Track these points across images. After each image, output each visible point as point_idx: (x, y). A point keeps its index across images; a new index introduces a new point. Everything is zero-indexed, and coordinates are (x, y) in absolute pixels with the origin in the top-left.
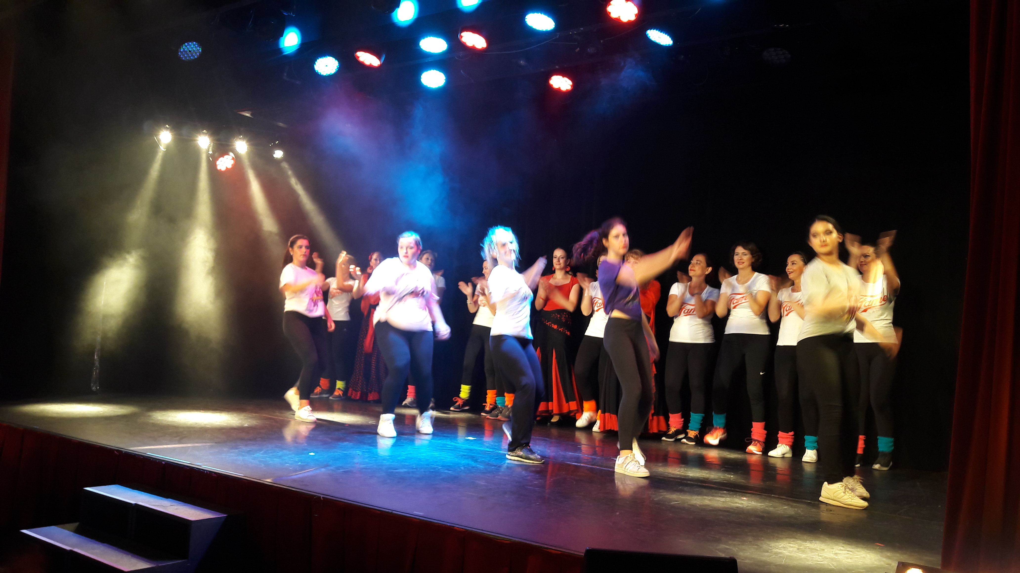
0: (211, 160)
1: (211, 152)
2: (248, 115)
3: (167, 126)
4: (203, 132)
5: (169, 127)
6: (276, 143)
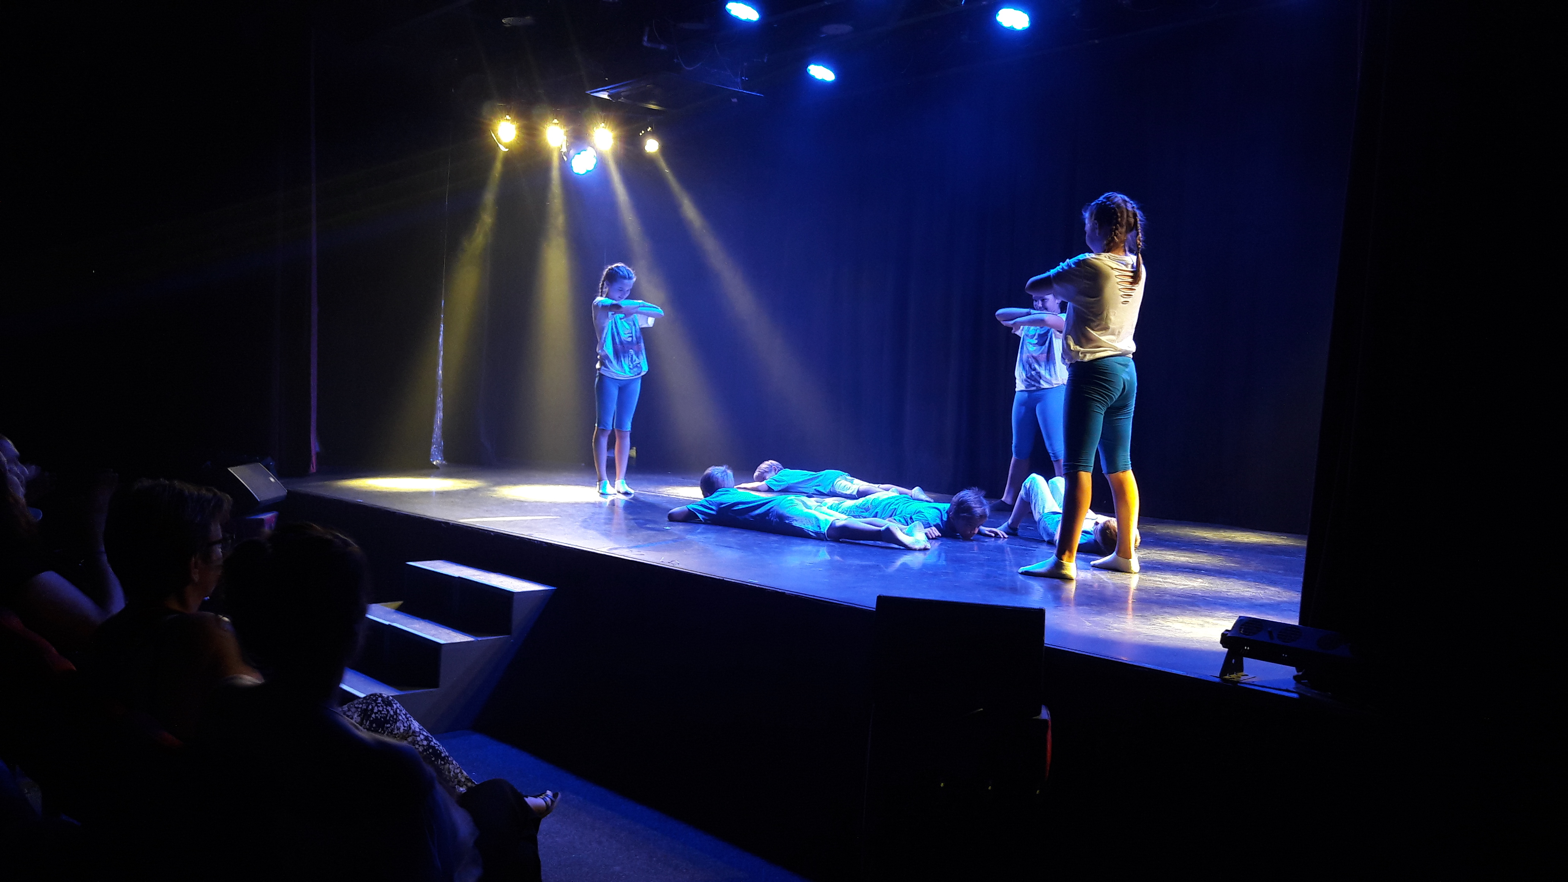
0: (565, 159)
1: (564, 150)
2: (604, 95)
3: (508, 117)
4: (554, 122)
5: (510, 118)
6: (648, 130)
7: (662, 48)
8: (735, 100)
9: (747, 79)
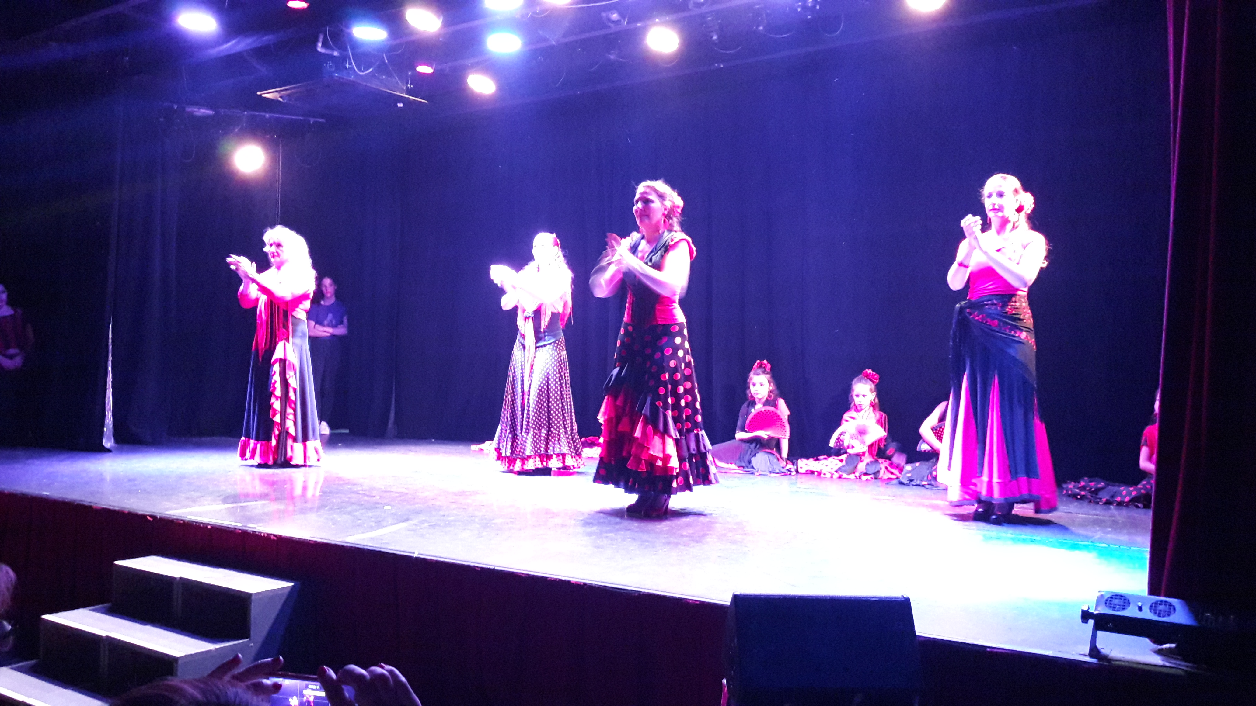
2: (275, 96)
7: (336, 54)
8: (400, 105)
9: (412, 86)
